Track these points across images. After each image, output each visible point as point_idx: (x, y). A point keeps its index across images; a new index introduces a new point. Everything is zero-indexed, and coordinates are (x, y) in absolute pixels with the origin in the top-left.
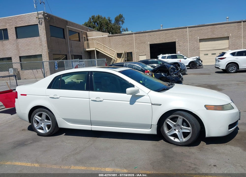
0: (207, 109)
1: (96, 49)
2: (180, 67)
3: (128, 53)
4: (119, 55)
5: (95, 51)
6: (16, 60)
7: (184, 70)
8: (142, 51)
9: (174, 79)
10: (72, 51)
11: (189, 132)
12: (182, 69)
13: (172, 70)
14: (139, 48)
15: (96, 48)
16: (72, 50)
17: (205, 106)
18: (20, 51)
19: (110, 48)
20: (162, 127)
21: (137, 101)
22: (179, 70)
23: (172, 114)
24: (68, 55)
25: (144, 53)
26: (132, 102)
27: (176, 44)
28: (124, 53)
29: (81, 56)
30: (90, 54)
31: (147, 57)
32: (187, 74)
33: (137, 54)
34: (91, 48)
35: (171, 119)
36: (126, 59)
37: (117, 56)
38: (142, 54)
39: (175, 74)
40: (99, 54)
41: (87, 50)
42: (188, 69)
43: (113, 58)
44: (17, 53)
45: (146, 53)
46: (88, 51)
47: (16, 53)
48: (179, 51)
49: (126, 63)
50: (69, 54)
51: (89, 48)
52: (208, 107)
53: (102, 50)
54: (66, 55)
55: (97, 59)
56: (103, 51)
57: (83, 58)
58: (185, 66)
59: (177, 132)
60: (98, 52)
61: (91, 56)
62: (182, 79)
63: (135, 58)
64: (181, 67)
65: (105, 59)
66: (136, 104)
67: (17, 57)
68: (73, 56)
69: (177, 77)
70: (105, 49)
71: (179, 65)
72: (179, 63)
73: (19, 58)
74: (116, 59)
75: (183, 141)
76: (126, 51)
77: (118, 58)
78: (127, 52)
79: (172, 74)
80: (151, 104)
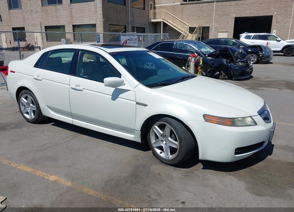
0: (206, 120)
1: (164, 21)
2: (262, 53)
3: (203, 28)
4: (192, 30)
5: (162, 22)
6: (69, 29)
7: (268, 57)
8: (222, 26)
9: (237, 68)
10: (132, 22)
11: (176, 147)
12: (264, 55)
13: (239, 56)
14: (220, 22)
15: (163, 19)
16: (133, 20)
17: (204, 116)
18: (74, 19)
19: (181, 20)
20: (149, 134)
21: (120, 96)
22: (261, 56)
23: (160, 119)
24: (127, 27)
25: (226, 29)
26: (115, 96)
27: (273, 18)
28: (198, 28)
29: (144, 28)
30: (156, 26)
31: (229, 35)
32: (272, 63)
33: (215, 29)
34: (157, 19)
35: (159, 126)
36: (200, 36)
37: (188, 31)
38: (222, 30)
39: (242, 62)
40: (167, 27)
41: (153, 21)
42: (274, 55)
43: (182, 33)
44: (71, 21)
45: (229, 29)
46: (153, 23)
47: (69, 21)
48: (275, 29)
49: (177, 41)
50: (129, 26)
51: (156, 19)
52: (207, 118)
53: (171, 23)
54: (125, 26)
55: (163, 33)
56: (173, 23)
57: (146, 32)
58: (270, 51)
59: (163, 144)
60: (165, 25)
61: (157, 29)
62: (252, 69)
63: (212, 36)
64: (264, 52)
65: (168, 34)
66: (119, 100)
67: (70, 25)
68: (135, 28)
69: (243, 66)
70: (175, 20)
71: (261, 50)
72: (262, 47)
73: (72, 27)
74: (186, 35)
75: (169, 158)
76: (202, 24)
77: (190, 34)
78: (203, 26)
79: (238, 61)
80: (135, 103)
